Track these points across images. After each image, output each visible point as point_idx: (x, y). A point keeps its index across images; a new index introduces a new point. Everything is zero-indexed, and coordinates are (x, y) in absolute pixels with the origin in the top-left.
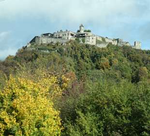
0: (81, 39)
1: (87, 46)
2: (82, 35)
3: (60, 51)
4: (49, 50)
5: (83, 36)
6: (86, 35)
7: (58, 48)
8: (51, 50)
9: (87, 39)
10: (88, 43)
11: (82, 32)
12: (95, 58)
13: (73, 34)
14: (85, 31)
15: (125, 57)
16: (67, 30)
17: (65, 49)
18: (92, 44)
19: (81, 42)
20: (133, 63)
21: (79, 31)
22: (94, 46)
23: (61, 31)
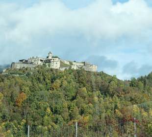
0: (47, 64)
1: (52, 70)
3: (28, 75)
4: (19, 74)
5: (49, 61)
6: (52, 60)
7: (26, 72)
8: (21, 74)
9: (52, 64)
10: (53, 67)
11: (50, 58)
12: (54, 80)
13: (43, 59)
14: (53, 57)
16: (37, 57)
17: (32, 73)
19: (48, 67)
21: (48, 57)
22: (57, 69)
23: (33, 57)
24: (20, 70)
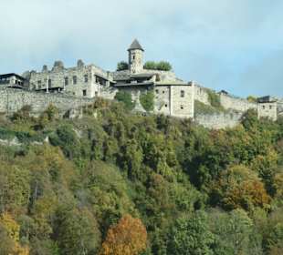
0: (135, 97)
1: (162, 123)
2: (139, 79)
3: (62, 140)
5: (143, 84)
7: (51, 128)
9: (159, 96)
10: (165, 111)
11: (138, 69)
13: (105, 76)
16: (80, 63)
17: (78, 134)
18: (182, 115)
19: (139, 108)
21: (124, 67)
22: (186, 122)
23: (57, 64)
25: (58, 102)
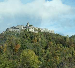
3: (17, 35)
4: (12, 34)
5: (28, 28)
6: (30, 27)
10: (30, 31)
12: (32, 38)
13: (24, 27)
14: (30, 25)
15: (45, 37)
16: (21, 25)
20: (47, 40)
24: (12, 32)
25: (18, 30)
